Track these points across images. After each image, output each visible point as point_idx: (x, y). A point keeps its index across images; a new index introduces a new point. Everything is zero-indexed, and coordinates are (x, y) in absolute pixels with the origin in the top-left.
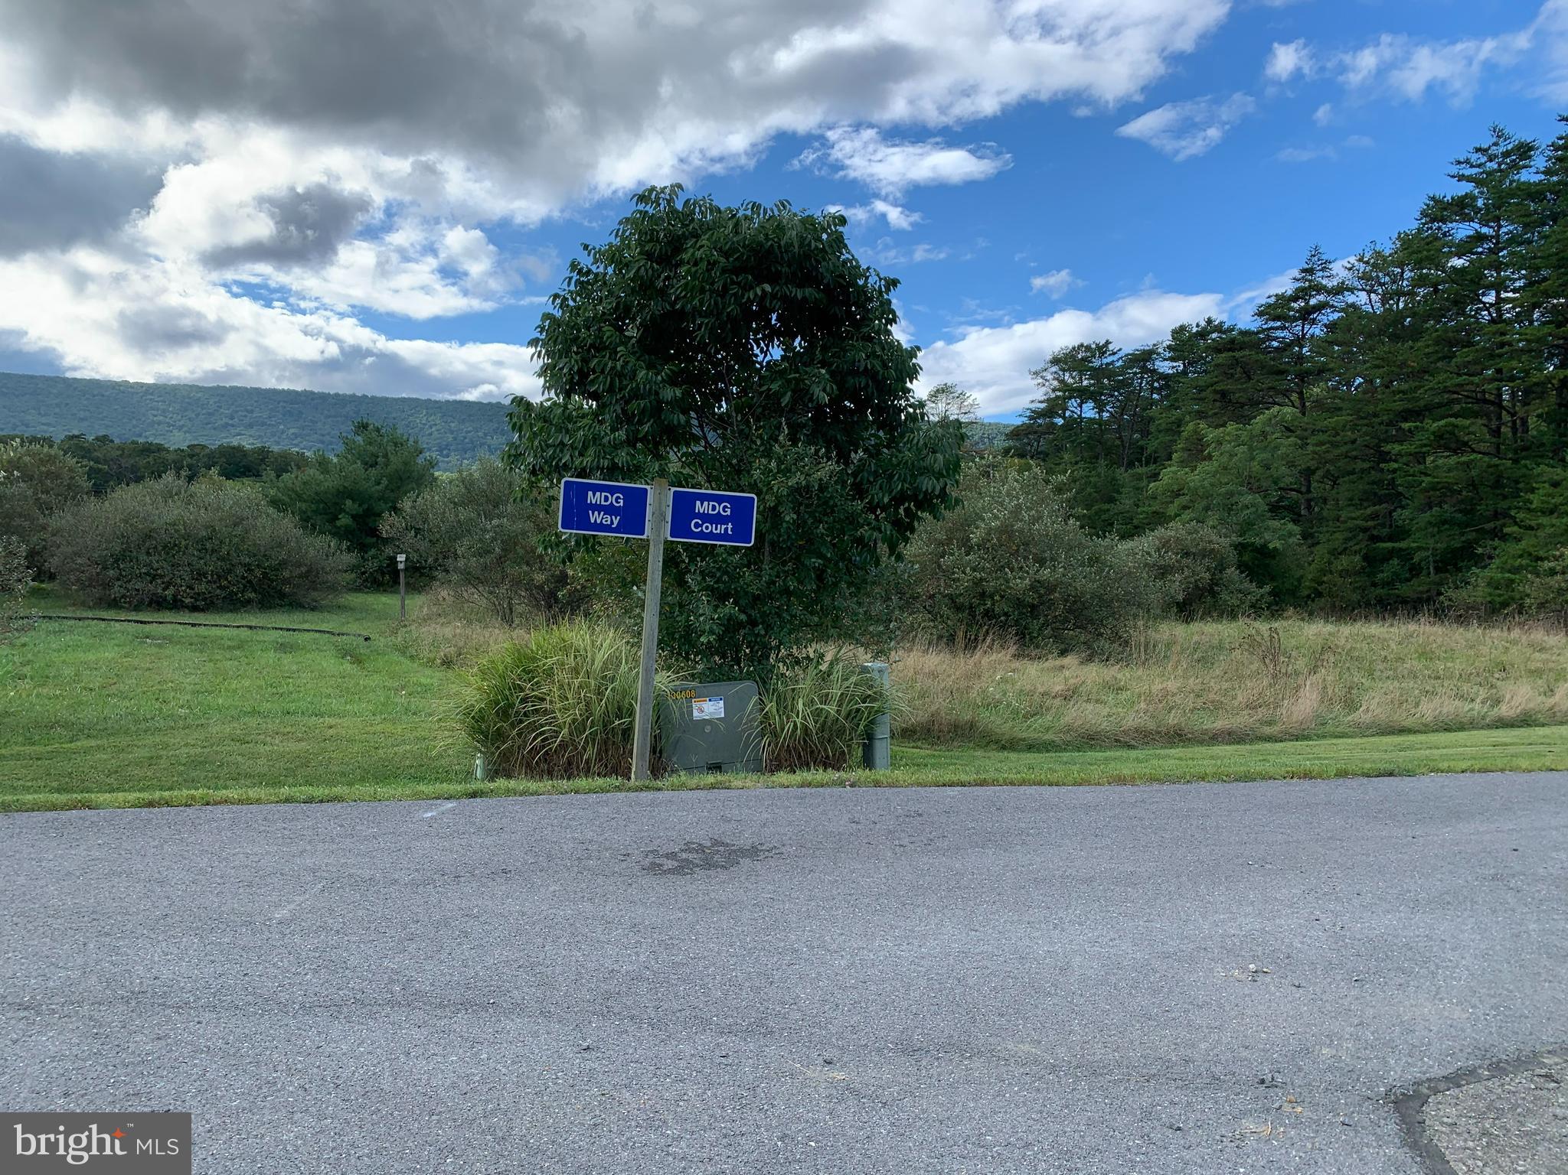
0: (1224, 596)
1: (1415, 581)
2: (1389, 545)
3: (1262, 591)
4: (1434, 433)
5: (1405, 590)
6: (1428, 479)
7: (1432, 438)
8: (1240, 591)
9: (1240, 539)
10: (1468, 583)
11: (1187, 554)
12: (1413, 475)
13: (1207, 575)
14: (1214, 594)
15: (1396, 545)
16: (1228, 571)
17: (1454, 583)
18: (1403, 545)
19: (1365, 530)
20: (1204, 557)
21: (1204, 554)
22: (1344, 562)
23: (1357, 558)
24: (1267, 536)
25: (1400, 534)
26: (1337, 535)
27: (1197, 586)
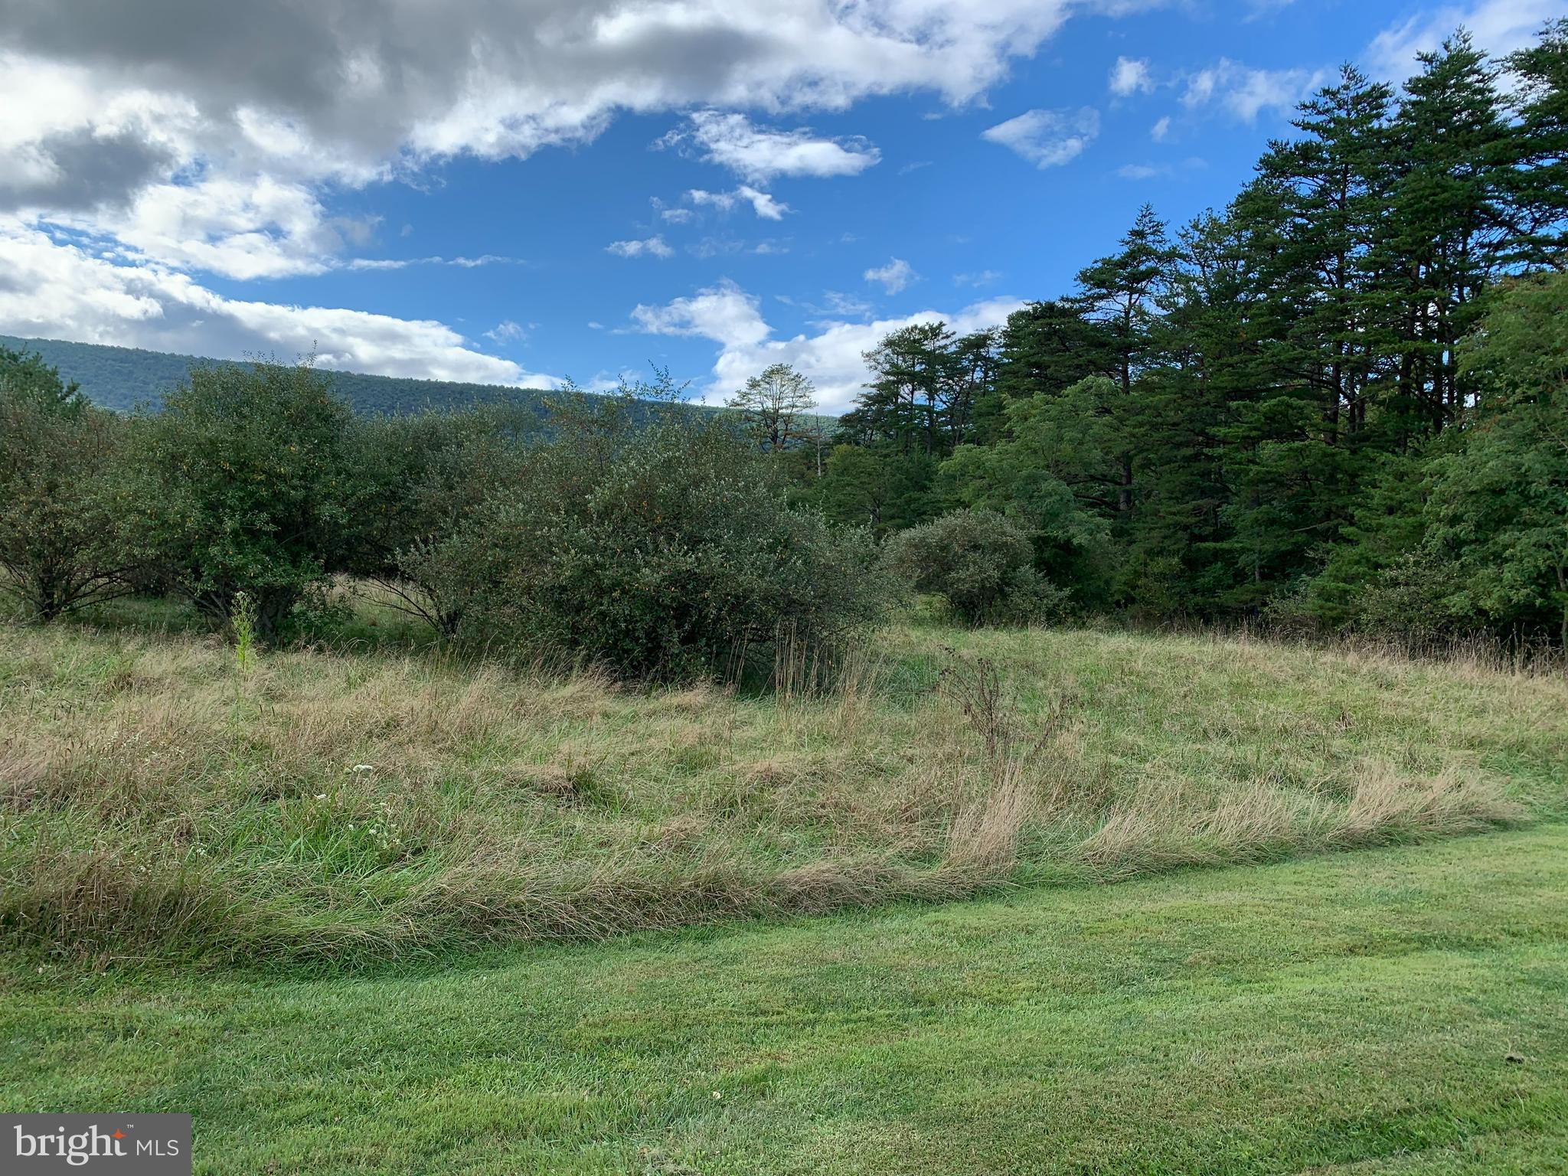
0: (1016, 598)
1: (1237, 590)
2: (1210, 545)
3: (1061, 594)
4: (1264, 414)
5: (1226, 598)
6: (1254, 468)
7: (1263, 420)
8: (1036, 594)
9: (1040, 532)
10: (1296, 593)
11: (976, 547)
12: (1240, 463)
13: (996, 574)
14: (1005, 596)
15: (1218, 545)
16: (1022, 569)
17: (1281, 591)
18: (1225, 545)
19: (1186, 528)
20: (995, 550)
21: (996, 548)
22: (1159, 565)
23: (1176, 560)
24: (1072, 530)
25: (1224, 532)
26: (1155, 533)
27: (983, 587)
